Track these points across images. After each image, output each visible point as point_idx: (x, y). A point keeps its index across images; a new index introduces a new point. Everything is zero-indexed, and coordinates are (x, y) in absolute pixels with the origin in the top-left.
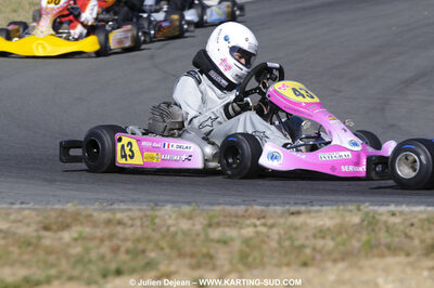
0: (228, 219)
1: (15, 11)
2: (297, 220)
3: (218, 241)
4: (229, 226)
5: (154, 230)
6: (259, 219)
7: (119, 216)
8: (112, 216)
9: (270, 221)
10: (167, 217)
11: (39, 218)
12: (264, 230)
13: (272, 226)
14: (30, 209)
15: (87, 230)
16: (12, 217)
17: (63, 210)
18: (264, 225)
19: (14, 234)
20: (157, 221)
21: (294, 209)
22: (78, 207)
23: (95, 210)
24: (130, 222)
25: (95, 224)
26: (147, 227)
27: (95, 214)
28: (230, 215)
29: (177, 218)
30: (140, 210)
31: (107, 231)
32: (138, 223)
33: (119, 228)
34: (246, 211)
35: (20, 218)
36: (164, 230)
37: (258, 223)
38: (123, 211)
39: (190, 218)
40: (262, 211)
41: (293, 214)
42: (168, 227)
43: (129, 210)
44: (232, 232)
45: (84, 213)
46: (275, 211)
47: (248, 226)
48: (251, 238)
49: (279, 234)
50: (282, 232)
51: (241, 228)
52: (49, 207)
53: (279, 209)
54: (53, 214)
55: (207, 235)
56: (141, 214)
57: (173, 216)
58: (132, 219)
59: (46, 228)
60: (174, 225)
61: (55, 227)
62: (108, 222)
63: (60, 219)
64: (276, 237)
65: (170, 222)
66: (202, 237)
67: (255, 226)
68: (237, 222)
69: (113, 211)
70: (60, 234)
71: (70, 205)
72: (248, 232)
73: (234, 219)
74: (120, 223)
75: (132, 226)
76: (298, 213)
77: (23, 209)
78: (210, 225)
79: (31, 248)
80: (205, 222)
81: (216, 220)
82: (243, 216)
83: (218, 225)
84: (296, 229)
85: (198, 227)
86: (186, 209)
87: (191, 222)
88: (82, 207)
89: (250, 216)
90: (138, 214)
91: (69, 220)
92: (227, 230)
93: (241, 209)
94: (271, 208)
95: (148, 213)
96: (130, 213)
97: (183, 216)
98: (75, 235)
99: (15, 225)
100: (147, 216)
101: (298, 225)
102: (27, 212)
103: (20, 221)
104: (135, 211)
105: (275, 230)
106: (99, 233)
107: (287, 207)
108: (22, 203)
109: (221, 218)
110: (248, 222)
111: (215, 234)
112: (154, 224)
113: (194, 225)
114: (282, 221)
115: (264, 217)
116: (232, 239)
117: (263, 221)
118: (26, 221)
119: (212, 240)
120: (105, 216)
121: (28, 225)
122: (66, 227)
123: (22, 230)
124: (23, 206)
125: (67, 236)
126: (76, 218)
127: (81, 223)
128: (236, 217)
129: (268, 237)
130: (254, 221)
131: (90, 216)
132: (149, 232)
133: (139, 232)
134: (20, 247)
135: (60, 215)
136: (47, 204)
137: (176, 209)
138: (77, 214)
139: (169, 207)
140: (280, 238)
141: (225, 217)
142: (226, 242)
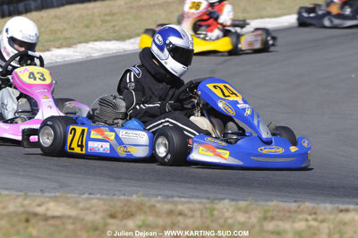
0: (281, 214)
1: (87, 26)
2: (347, 217)
3: (273, 233)
4: (282, 220)
5: (212, 221)
6: (310, 214)
7: (180, 207)
8: (174, 208)
9: (320, 217)
10: (225, 210)
11: (105, 208)
12: (314, 224)
13: (322, 221)
14: (98, 199)
15: (151, 219)
16: (81, 205)
17: (128, 201)
18: (316, 220)
19: (83, 220)
20: (216, 213)
21: (345, 206)
22: (143, 198)
23: (159, 202)
24: (190, 214)
25: (158, 214)
26: (207, 218)
27: (158, 205)
28: (284, 210)
29: (234, 212)
30: (200, 203)
31: (168, 221)
32: (198, 214)
33: (180, 219)
34: (299, 207)
35: (88, 206)
36: (221, 221)
37: (310, 218)
38: (184, 203)
39: (246, 212)
40: (313, 208)
41: (342, 211)
42: (226, 219)
43: (189, 202)
44: (286, 226)
45: (148, 204)
46: (326, 208)
47: (300, 220)
48: (303, 231)
49: (329, 228)
50: (332, 226)
51: (293, 222)
52: (116, 197)
53: (329, 206)
54: (119, 204)
55: (262, 226)
56: (201, 207)
57: (231, 210)
58: (193, 211)
59: (113, 216)
60: (231, 218)
61: (120, 216)
62: (170, 213)
63: (126, 209)
64: (326, 231)
65: (227, 214)
66: (257, 228)
67: (307, 220)
68: (290, 217)
69: (175, 203)
70: (125, 222)
71: (134, 196)
72: (301, 225)
73: (288, 214)
74: (181, 214)
75: (192, 217)
76: (347, 211)
77: (92, 199)
78: (265, 219)
79: (97, 233)
80: (261, 215)
81: (270, 214)
82: (296, 212)
83: (272, 218)
84: (345, 224)
85: (254, 220)
86: (242, 204)
87: (247, 215)
88: (146, 199)
89: (302, 212)
90: (198, 206)
91: (134, 209)
92: (280, 223)
93: (293, 206)
94: (322, 205)
95: (208, 206)
96: (191, 206)
97: (239, 209)
98: (140, 223)
99: (83, 212)
100: (206, 208)
101: (347, 220)
102: (95, 201)
103: (88, 209)
104: (196, 204)
105: (325, 225)
106: (161, 222)
107: (336, 205)
108: (90, 194)
109: (275, 213)
110: (300, 217)
111: (270, 226)
112: (213, 215)
113: (250, 218)
114: (332, 217)
115: (315, 213)
116: (285, 232)
117: (314, 216)
118: (93, 209)
119: (267, 232)
120: (167, 207)
121: (95, 213)
122: (131, 215)
123: (90, 217)
124: (92, 196)
125: (131, 223)
126: (140, 207)
127: (145, 213)
128: (289, 212)
129: (319, 230)
130: (305, 216)
131: (154, 206)
132: (208, 222)
133: (199, 222)
134: (88, 231)
135: (125, 205)
136: (114, 195)
137: (233, 203)
138: (142, 204)
139: (226, 201)
140: (330, 231)
141: (279, 211)
142: (279, 234)
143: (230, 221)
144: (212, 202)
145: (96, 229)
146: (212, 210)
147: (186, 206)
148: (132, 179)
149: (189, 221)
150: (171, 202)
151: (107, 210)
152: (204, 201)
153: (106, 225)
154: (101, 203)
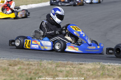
0: (62, 65)
3: (59, 71)
4: (62, 67)
5: (41, 67)
6: (71, 65)
7: (31, 63)
8: (29, 63)
9: (74, 66)
12: (72, 68)
13: (74, 68)
14: (5, 59)
15: (22, 66)
16: (1, 62)
17: (15, 60)
18: (72, 67)
19: (1, 67)
20: (42, 64)
21: (81, 63)
22: (19, 60)
23: (24, 61)
24: (34, 65)
25: (24, 65)
26: (39, 66)
27: (24, 62)
28: (63, 64)
29: (47, 64)
30: (37, 61)
31: (27, 67)
32: (36, 65)
33: (31, 66)
34: (67, 63)
35: (3, 62)
36: (44, 67)
37: (71, 66)
38: (32, 61)
39: (51, 64)
40: (72, 63)
41: (81, 64)
42: (45, 67)
44: (63, 69)
45: (21, 61)
46: (75, 63)
47: (68, 67)
48: (68, 71)
49: (77, 70)
50: (77, 69)
51: (66, 68)
52: (11, 59)
53: (77, 63)
54: (12, 61)
55: (56, 69)
57: (46, 63)
58: (35, 64)
59: (10, 65)
60: (47, 66)
61: (13, 65)
62: (28, 64)
63: (14, 63)
64: (76, 71)
65: (45, 65)
66: (55, 70)
67: (70, 67)
68: (65, 66)
69: (29, 61)
70: (14, 67)
71: (17, 59)
72: (68, 69)
73: (64, 65)
74: (31, 65)
75: (35, 66)
76: (82, 64)
77: (4, 60)
78: (57, 66)
79: (6, 71)
80: (56, 65)
81: (58, 65)
82: (66, 64)
83: (59, 66)
84: (81, 69)
85: (54, 67)
86: (50, 61)
89: (68, 65)
90: (36, 62)
91: (17, 63)
92: (62, 68)
93: (66, 62)
94: (74, 62)
95: (39, 62)
96: (34, 62)
97: (49, 63)
98: (18, 68)
99: (1, 64)
100: (39, 63)
101: (82, 67)
102: (5, 60)
103: (3, 63)
105: (75, 69)
106: (25, 67)
107: (79, 62)
108: (3, 58)
109: (60, 65)
110: (68, 66)
111: (59, 69)
112: (41, 65)
113: (52, 66)
114: (77, 66)
115: (72, 65)
116: (63, 71)
117: (72, 66)
118: (4, 63)
119: (58, 71)
120: (27, 62)
121: (5, 64)
122: (16, 65)
123: (3, 66)
124: (4, 59)
125: (16, 68)
126: (19, 63)
127: (20, 64)
128: (64, 64)
129: (73, 71)
130: (69, 66)
131: (23, 62)
132: (39, 68)
133: (37, 68)
134: (3, 71)
135: (14, 62)
136: (10, 58)
137: (47, 61)
138: (19, 62)
139: (45, 61)
140: (77, 71)
141: (61, 64)
142: (61, 72)
143: (46, 67)
144: (40, 61)
145: (5, 70)
146: (41, 64)
147: (33, 62)
148: (16, 52)
149: (34, 67)
150: (28, 61)
151: (9, 63)
152: (38, 60)
153: (8, 68)
154: (7, 61)
